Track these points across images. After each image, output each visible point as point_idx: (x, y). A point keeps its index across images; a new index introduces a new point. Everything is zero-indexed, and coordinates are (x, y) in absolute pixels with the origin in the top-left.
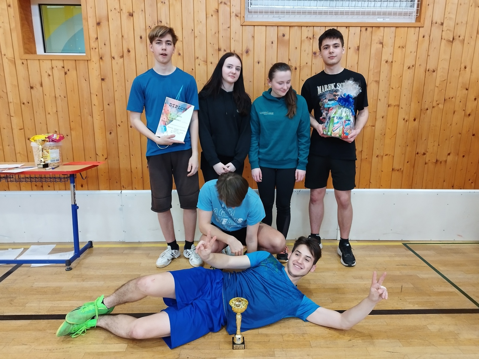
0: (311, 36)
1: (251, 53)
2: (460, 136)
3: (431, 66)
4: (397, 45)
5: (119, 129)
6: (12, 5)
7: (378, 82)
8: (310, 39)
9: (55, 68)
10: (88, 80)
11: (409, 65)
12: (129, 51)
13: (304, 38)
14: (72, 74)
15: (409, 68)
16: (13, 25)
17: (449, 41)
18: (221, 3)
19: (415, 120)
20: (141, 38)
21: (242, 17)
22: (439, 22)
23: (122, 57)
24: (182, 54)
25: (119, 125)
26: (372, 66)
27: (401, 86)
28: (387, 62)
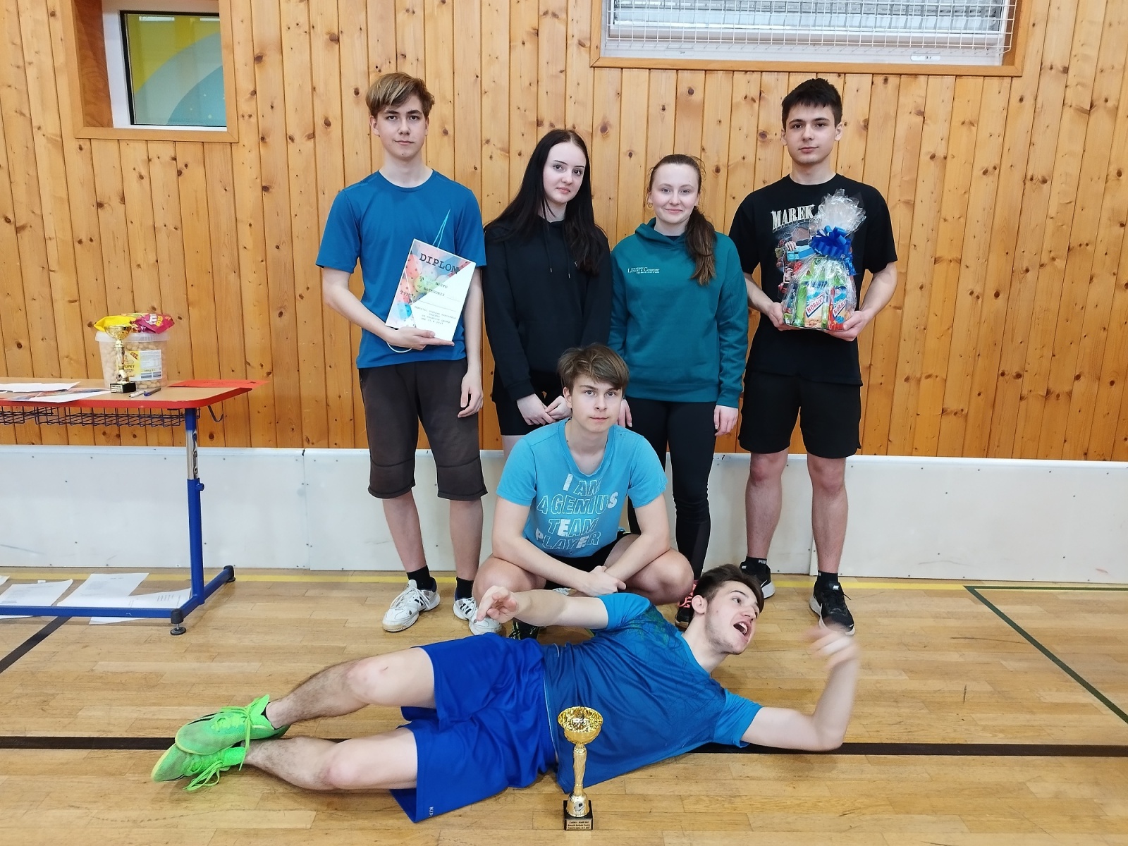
0: (755, 94)
1: (613, 132)
2: (1105, 333)
3: (1038, 170)
4: (957, 120)
5: (301, 305)
6: (58, 13)
7: (911, 205)
8: (753, 100)
9: (155, 160)
10: (230, 188)
11: (985, 166)
12: (328, 124)
13: (739, 97)
14: (195, 175)
15: (985, 172)
16: (60, 59)
17: (1081, 110)
18: (546, 13)
19: (997, 295)
20: (357, 92)
21: (593, 47)
22: (1059, 65)
23: (312, 136)
24: (451, 132)
25: (301, 297)
26: (897, 167)
27: (965, 215)
28: (933, 157)
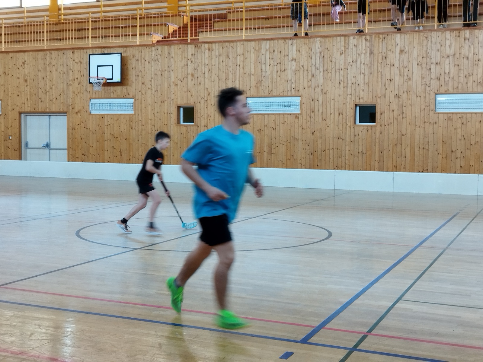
1: (437, 123)
8: (461, 118)
9: (364, 129)
12: (391, 123)
18: (426, 106)
21: (434, 111)
23: (389, 125)
